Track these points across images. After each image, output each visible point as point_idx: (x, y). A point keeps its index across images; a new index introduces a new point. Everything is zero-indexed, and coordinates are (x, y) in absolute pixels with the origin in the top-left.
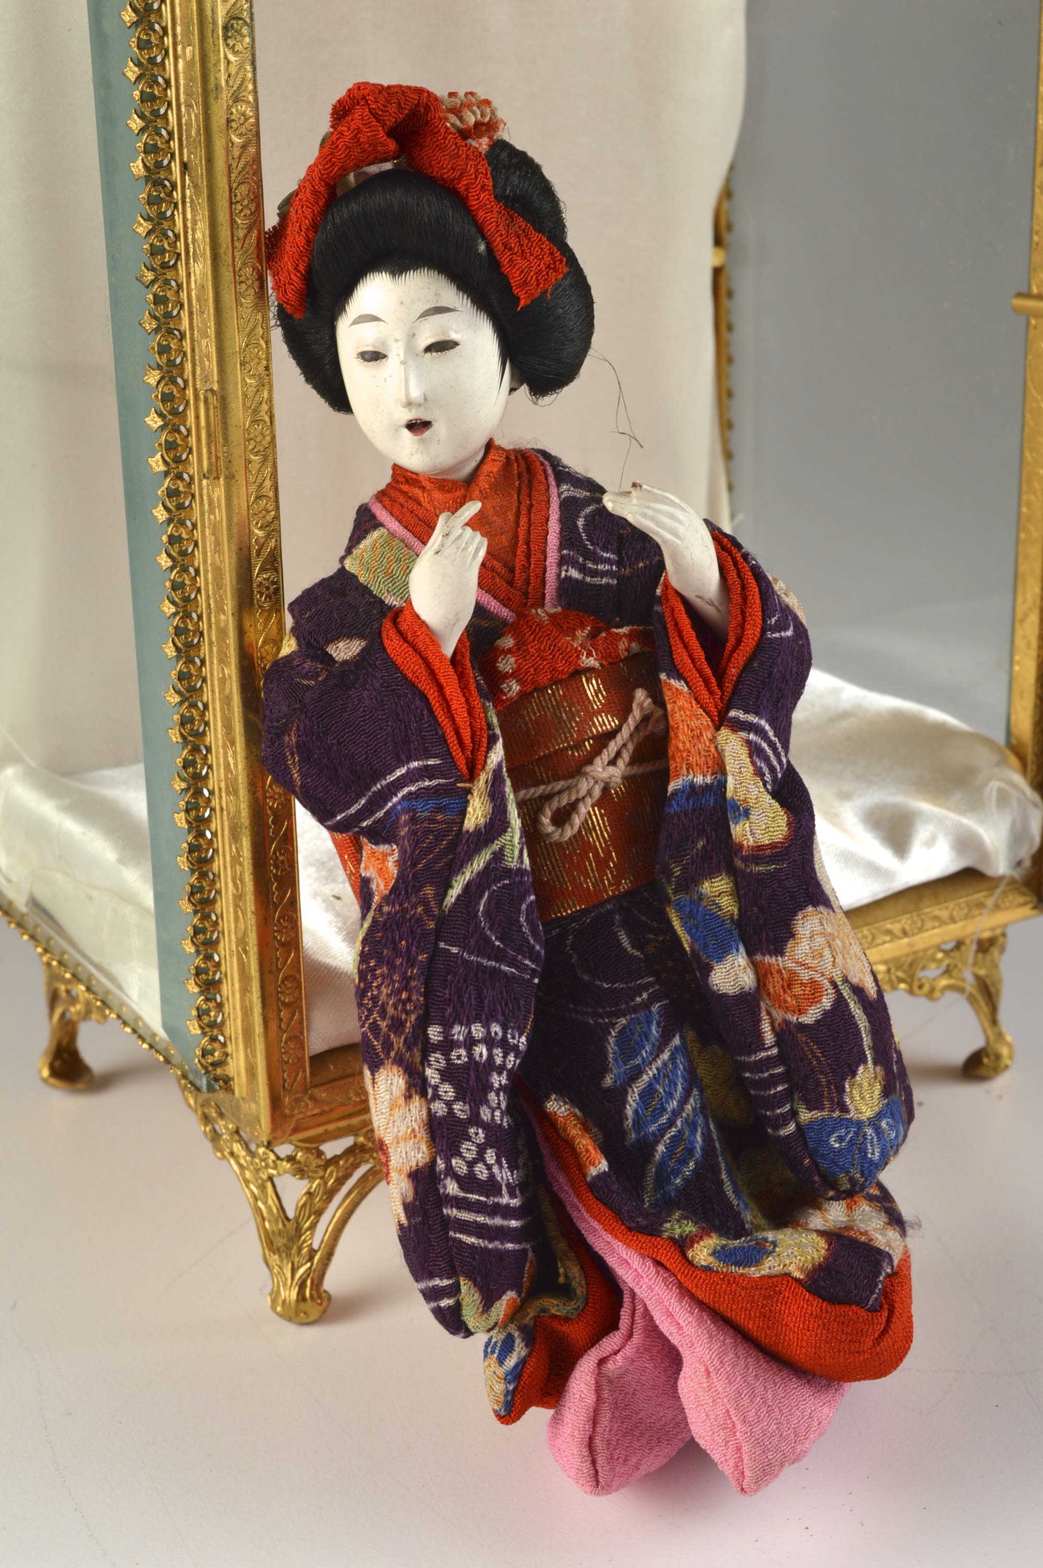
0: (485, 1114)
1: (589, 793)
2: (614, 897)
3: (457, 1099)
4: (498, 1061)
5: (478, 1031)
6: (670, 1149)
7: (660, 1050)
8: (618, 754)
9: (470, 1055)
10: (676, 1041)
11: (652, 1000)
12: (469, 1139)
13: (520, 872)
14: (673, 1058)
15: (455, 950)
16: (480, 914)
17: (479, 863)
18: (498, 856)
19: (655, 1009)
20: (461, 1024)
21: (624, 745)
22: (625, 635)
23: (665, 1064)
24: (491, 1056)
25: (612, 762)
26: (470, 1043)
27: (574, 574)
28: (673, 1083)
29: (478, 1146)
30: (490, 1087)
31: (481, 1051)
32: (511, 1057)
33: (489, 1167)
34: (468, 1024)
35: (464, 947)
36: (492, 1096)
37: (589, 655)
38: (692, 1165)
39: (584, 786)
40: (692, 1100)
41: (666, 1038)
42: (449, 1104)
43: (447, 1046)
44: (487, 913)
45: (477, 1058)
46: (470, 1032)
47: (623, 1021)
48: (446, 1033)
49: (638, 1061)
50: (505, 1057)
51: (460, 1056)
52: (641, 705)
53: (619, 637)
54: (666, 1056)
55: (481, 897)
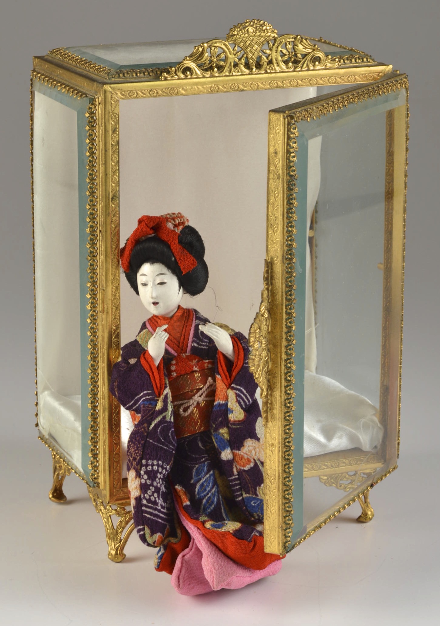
0: (155, 484)
1: (193, 404)
2: (199, 433)
3: (148, 479)
4: (160, 471)
5: (155, 462)
6: (207, 501)
7: (207, 474)
8: (202, 394)
9: (152, 468)
10: (212, 472)
11: (205, 461)
12: (150, 490)
13: (170, 422)
14: (210, 477)
15: (151, 441)
16: (158, 432)
17: (159, 418)
18: (164, 417)
19: (206, 463)
20: (151, 460)
21: (204, 392)
22: (207, 362)
23: (207, 478)
24: (158, 469)
25: (200, 396)
26: (153, 465)
27: (196, 345)
28: (209, 483)
29: (152, 492)
30: (157, 477)
31: (155, 468)
32: (164, 471)
33: (155, 498)
34: (153, 460)
35: (153, 440)
36: (157, 480)
37: (196, 367)
38: (213, 506)
39: (191, 402)
40: (214, 489)
41: (208, 471)
42: (146, 480)
43: (147, 465)
44: (160, 432)
45: (154, 469)
46: (153, 463)
47: (197, 466)
48: (147, 462)
49: (200, 477)
50: (162, 470)
51: (150, 468)
52: (210, 382)
53: (205, 363)
54: (208, 476)
55: (159, 427)
